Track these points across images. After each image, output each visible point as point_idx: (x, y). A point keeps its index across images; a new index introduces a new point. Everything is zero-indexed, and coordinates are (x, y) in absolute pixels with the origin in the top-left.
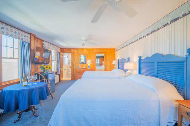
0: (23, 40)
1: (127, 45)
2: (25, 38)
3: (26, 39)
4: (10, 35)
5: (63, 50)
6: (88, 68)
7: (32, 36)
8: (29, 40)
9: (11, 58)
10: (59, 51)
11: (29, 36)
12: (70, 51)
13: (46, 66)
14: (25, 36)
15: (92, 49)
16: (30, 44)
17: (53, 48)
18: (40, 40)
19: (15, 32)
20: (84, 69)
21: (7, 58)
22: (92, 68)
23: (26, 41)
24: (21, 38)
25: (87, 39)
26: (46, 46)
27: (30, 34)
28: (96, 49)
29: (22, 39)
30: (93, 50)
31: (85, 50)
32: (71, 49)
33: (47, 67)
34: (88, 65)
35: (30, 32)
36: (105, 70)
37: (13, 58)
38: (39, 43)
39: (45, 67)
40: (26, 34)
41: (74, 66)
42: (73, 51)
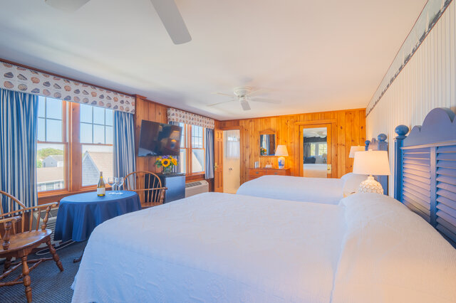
0: (119, 109)
1: (383, 94)
2: (122, 105)
3: (125, 107)
4: (91, 101)
5: (223, 124)
6: (280, 167)
7: (138, 99)
8: (132, 108)
9: (99, 144)
10: (212, 126)
11: (131, 100)
12: (238, 124)
13: (164, 160)
14: (122, 102)
15: (292, 117)
16: (134, 116)
17: (194, 121)
18: (160, 107)
19: (102, 97)
20: (267, 169)
21: (93, 144)
22: (291, 166)
23: (124, 111)
24: (113, 107)
25: (245, 92)
26: (174, 117)
27: (134, 96)
28: (302, 117)
29: (116, 107)
30: (295, 119)
31: (272, 120)
32: (240, 122)
33: (166, 163)
34: (279, 159)
35: (134, 93)
36: (330, 176)
37: (105, 145)
38: (157, 114)
39: (162, 162)
40: (124, 99)
41: (247, 162)
42: (244, 125)
